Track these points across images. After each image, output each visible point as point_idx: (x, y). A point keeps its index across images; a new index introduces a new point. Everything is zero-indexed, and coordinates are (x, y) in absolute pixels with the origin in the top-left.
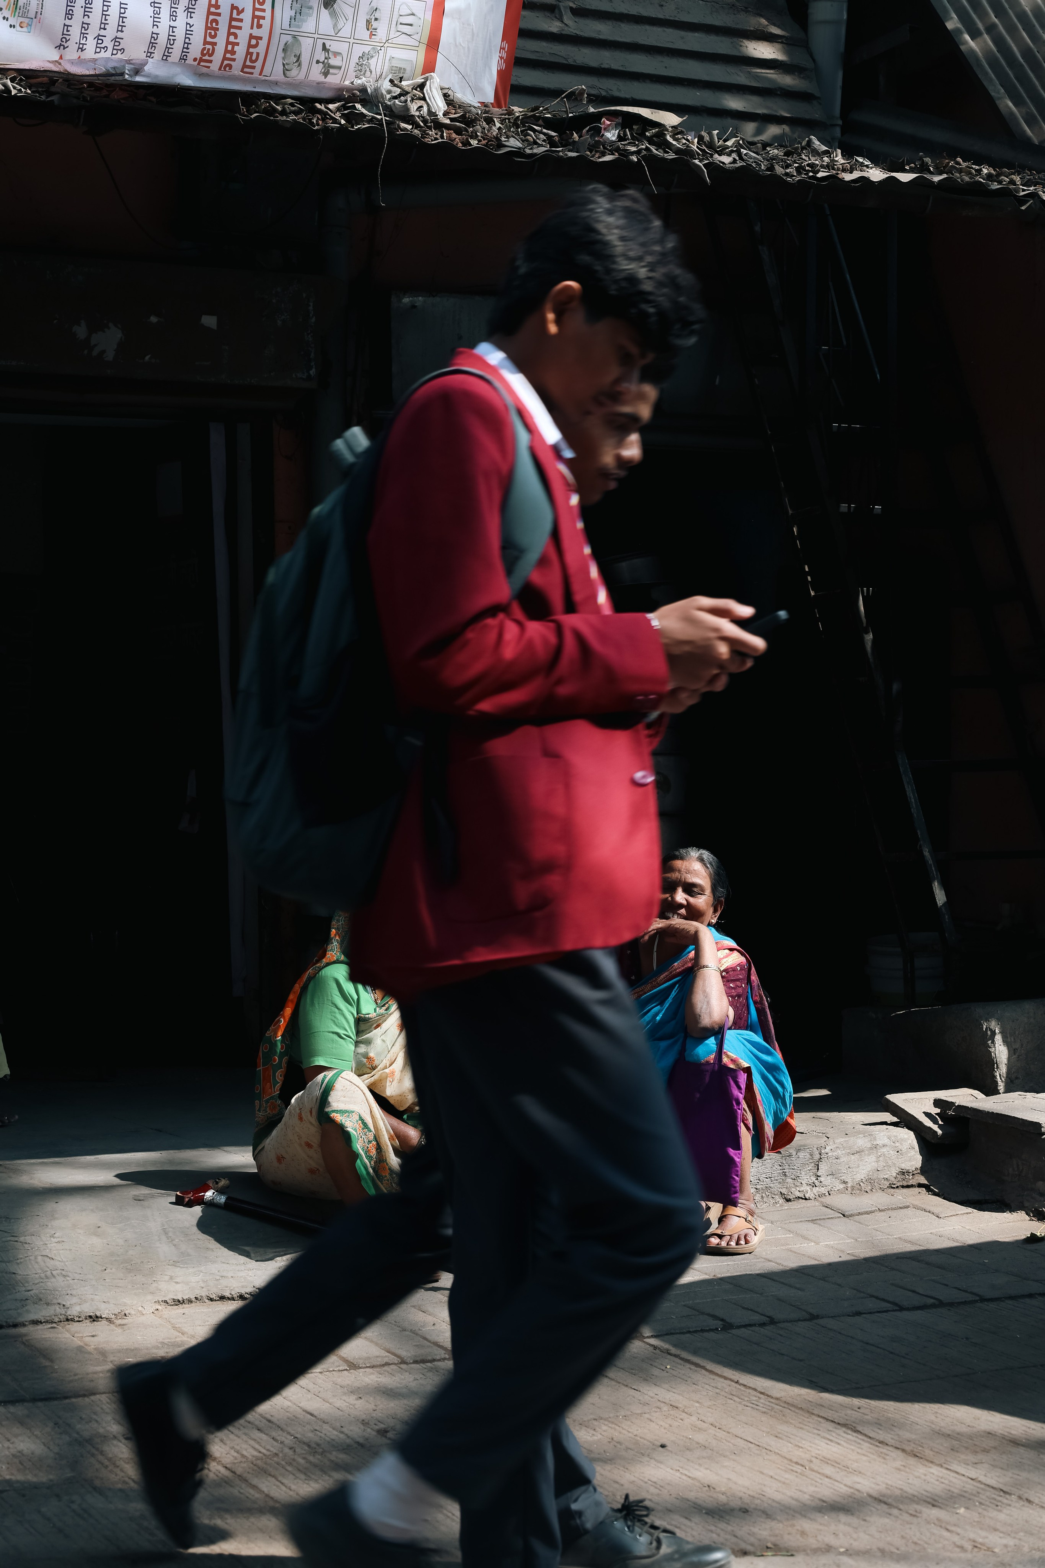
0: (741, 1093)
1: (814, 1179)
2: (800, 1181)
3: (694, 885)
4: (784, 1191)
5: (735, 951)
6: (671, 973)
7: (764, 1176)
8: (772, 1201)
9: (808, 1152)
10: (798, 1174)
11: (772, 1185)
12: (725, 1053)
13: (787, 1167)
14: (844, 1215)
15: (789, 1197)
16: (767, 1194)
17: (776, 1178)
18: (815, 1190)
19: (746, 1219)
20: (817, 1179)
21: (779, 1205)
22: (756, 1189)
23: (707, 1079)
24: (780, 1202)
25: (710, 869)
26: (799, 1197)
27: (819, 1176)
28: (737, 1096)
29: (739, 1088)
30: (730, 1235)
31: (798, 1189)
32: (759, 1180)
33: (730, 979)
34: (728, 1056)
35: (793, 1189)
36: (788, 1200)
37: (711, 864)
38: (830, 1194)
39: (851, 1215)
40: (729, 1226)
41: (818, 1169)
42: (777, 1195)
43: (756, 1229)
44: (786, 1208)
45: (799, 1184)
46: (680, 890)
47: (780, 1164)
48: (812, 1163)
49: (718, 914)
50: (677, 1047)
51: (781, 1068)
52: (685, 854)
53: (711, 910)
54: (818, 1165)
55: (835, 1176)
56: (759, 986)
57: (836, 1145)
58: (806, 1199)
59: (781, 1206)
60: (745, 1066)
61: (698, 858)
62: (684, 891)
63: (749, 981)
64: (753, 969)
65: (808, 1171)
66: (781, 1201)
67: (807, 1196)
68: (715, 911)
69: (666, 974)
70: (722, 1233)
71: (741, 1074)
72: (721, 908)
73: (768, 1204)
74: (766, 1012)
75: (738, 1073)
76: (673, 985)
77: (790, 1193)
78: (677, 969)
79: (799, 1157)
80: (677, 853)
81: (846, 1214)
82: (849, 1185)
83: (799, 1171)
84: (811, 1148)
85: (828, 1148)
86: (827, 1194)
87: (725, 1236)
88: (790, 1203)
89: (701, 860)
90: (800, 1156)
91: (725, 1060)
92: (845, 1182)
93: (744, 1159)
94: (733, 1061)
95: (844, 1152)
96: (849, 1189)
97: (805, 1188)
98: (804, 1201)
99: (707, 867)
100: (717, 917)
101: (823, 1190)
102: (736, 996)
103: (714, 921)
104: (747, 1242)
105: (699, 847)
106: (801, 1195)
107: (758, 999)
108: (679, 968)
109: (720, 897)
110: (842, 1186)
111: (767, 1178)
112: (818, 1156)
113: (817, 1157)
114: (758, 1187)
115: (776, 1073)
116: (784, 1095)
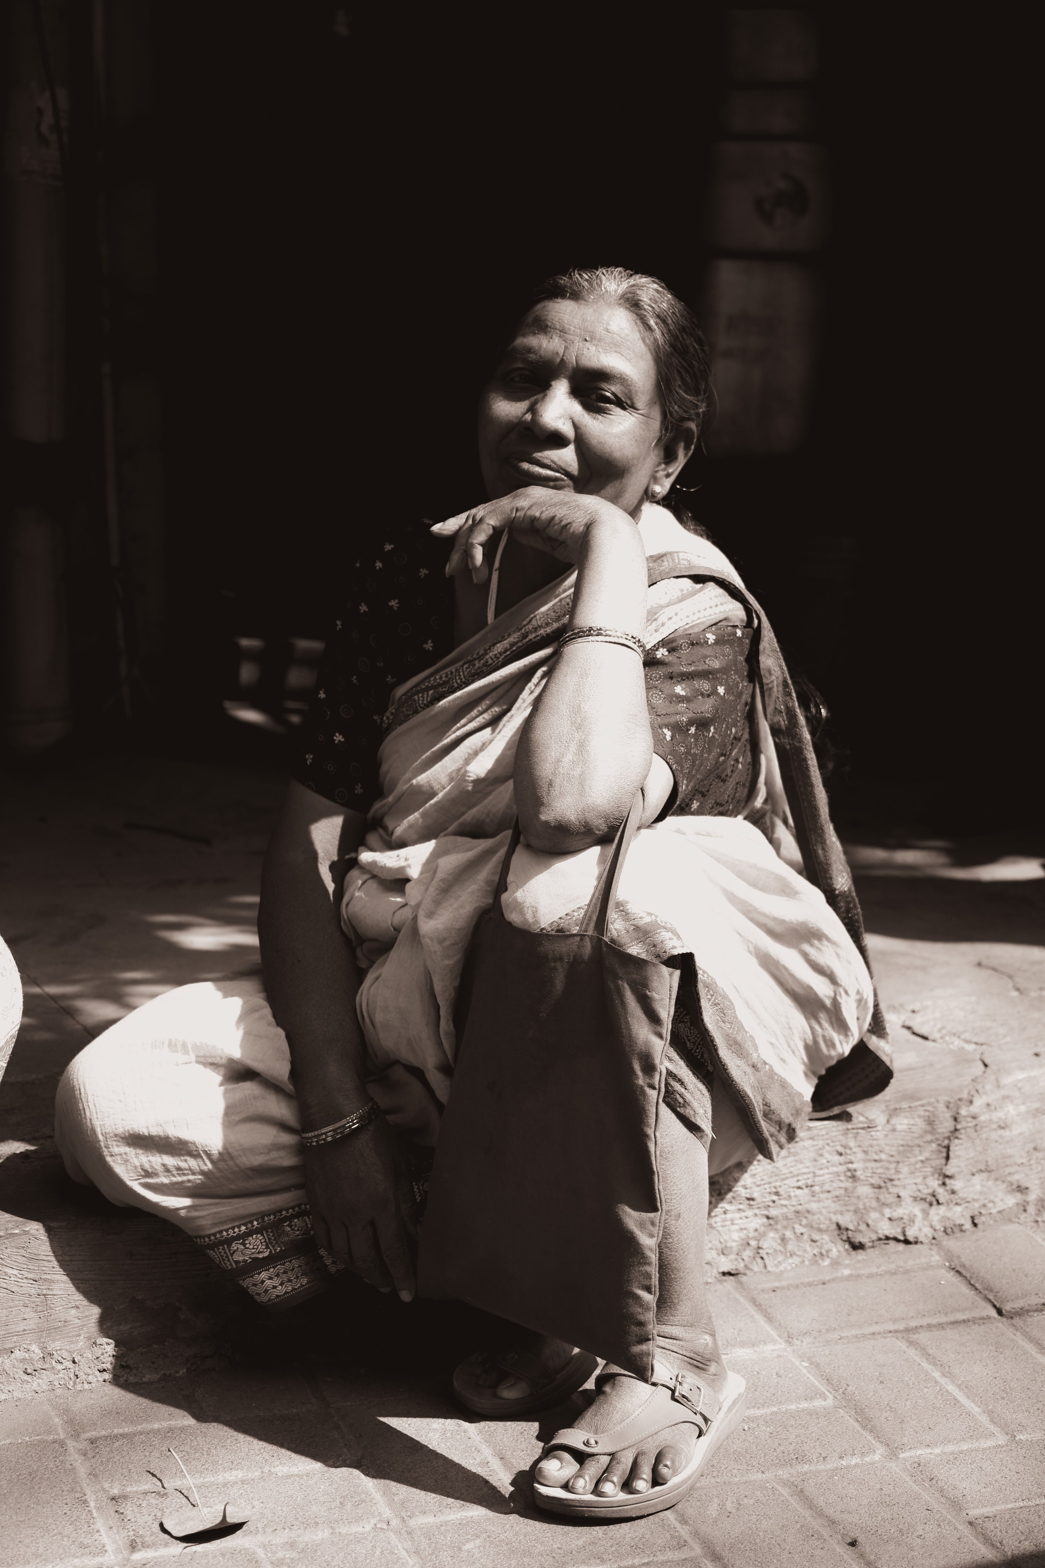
0: (660, 1036)
1: (934, 1183)
2: (893, 1190)
3: (603, 375)
4: (847, 1220)
5: (711, 585)
6: (525, 636)
7: (793, 1182)
8: (811, 1250)
9: (920, 1117)
10: (891, 1173)
11: (814, 1206)
12: (618, 905)
13: (860, 1155)
14: (1000, 1312)
15: (858, 1238)
16: (799, 1229)
17: (827, 1187)
18: (937, 1214)
19: (673, 1391)
20: (944, 1184)
21: (827, 1262)
22: (768, 1218)
23: (559, 983)
24: (834, 1252)
25: (658, 334)
26: (887, 1238)
27: (948, 1177)
28: (647, 1043)
29: (654, 1018)
30: (612, 1455)
31: (888, 1212)
32: (777, 1193)
33: (676, 669)
34: (626, 915)
35: (874, 1215)
36: (857, 1247)
37: (661, 318)
38: (975, 1225)
39: (1021, 1313)
40: (616, 1416)
41: (948, 1158)
42: (827, 1231)
43: (706, 1420)
44: (847, 1272)
45: (891, 1199)
46: (561, 389)
47: (841, 1149)
48: (931, 1142)
49: (676, 468)
50: (486, 873)
51: (827, 930)
52: (585, 284)
53: (653, 457)
54: (948, 1148)
55: (993, 1176)
56: (785, 684)
57: (1003, 1092)
58: (907, 1242)
59: (835, 1263)
60: (676, 952)
61: (622, 296)
62: (576, 392)
63: (754, 673)
64: (768, 636)
65: (919, 1165)
66: (838, 1249)
67: (911, 1234)
68: (669, 457)
69: (511, 639)
70: (587, 1443)
71: (660, 976)
72: (687, 448)
73: (796, 1260)
74: (805, 760)
75: (651, 971)
76: (527, 674)
77: (863, 1227)
78: (540, 627)
79: (894, 1130)
80: (564, 280)
81: (1007, 1307)
82: (1032, 1197)
83: (893, 1166)
84: (929, 1104)
85: (979, 1102)
86: (968, 1225)
87: (593, 1455)
88: (861, 1255)
89: (633, 303)
90: (899, 1127)
91: (616, 926)
92: (1021, 1189)
93: (678, 1216)
94: (643, 933)
95: (1023, 1108)
96: (1031, 1209)
97: (909, 1209)
98: (901, 1247)
99: (649, 328)
100: (672, 479)
101: (959, 1214)
102: (690, 723)
103: (661, 489)
104: (657, 1480)
105: (635, 266)
106: (893, 1231)
107: (783, 722)
108: (547, 624)
109: (683, 419)
110: (1011, 1200)
111: (799, 1188)
112: (949, 1125)
113: (946, 1126)
114: (773, 1212)
115: (812, 945)
116: (836, 1003)
